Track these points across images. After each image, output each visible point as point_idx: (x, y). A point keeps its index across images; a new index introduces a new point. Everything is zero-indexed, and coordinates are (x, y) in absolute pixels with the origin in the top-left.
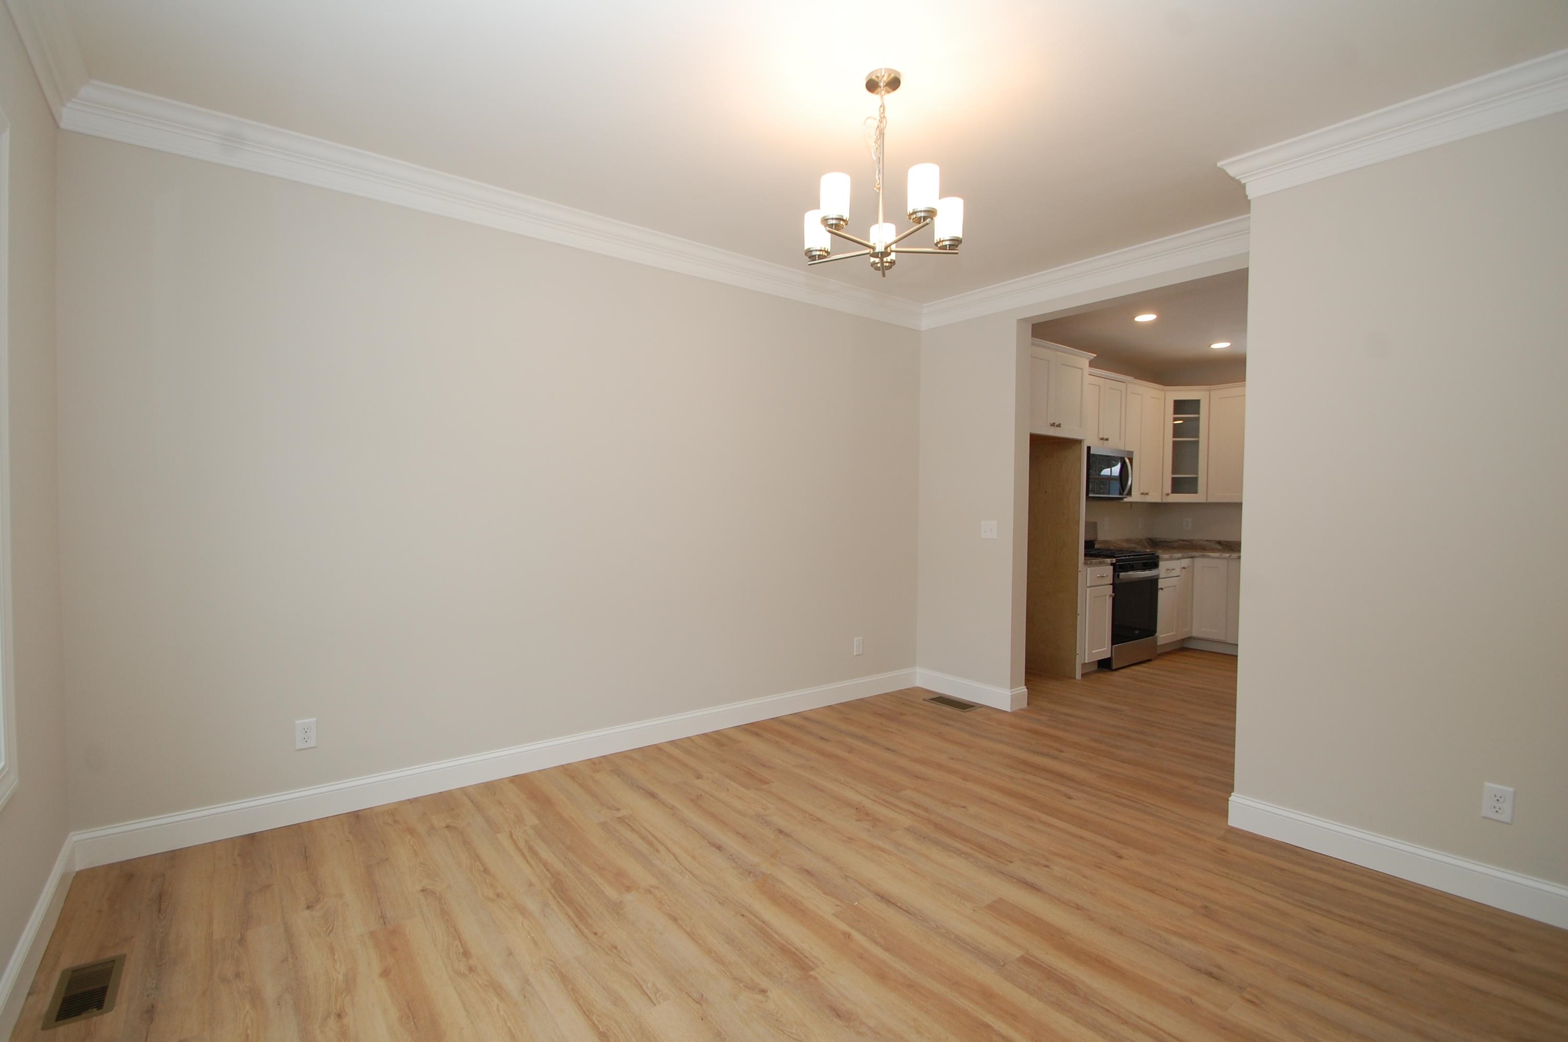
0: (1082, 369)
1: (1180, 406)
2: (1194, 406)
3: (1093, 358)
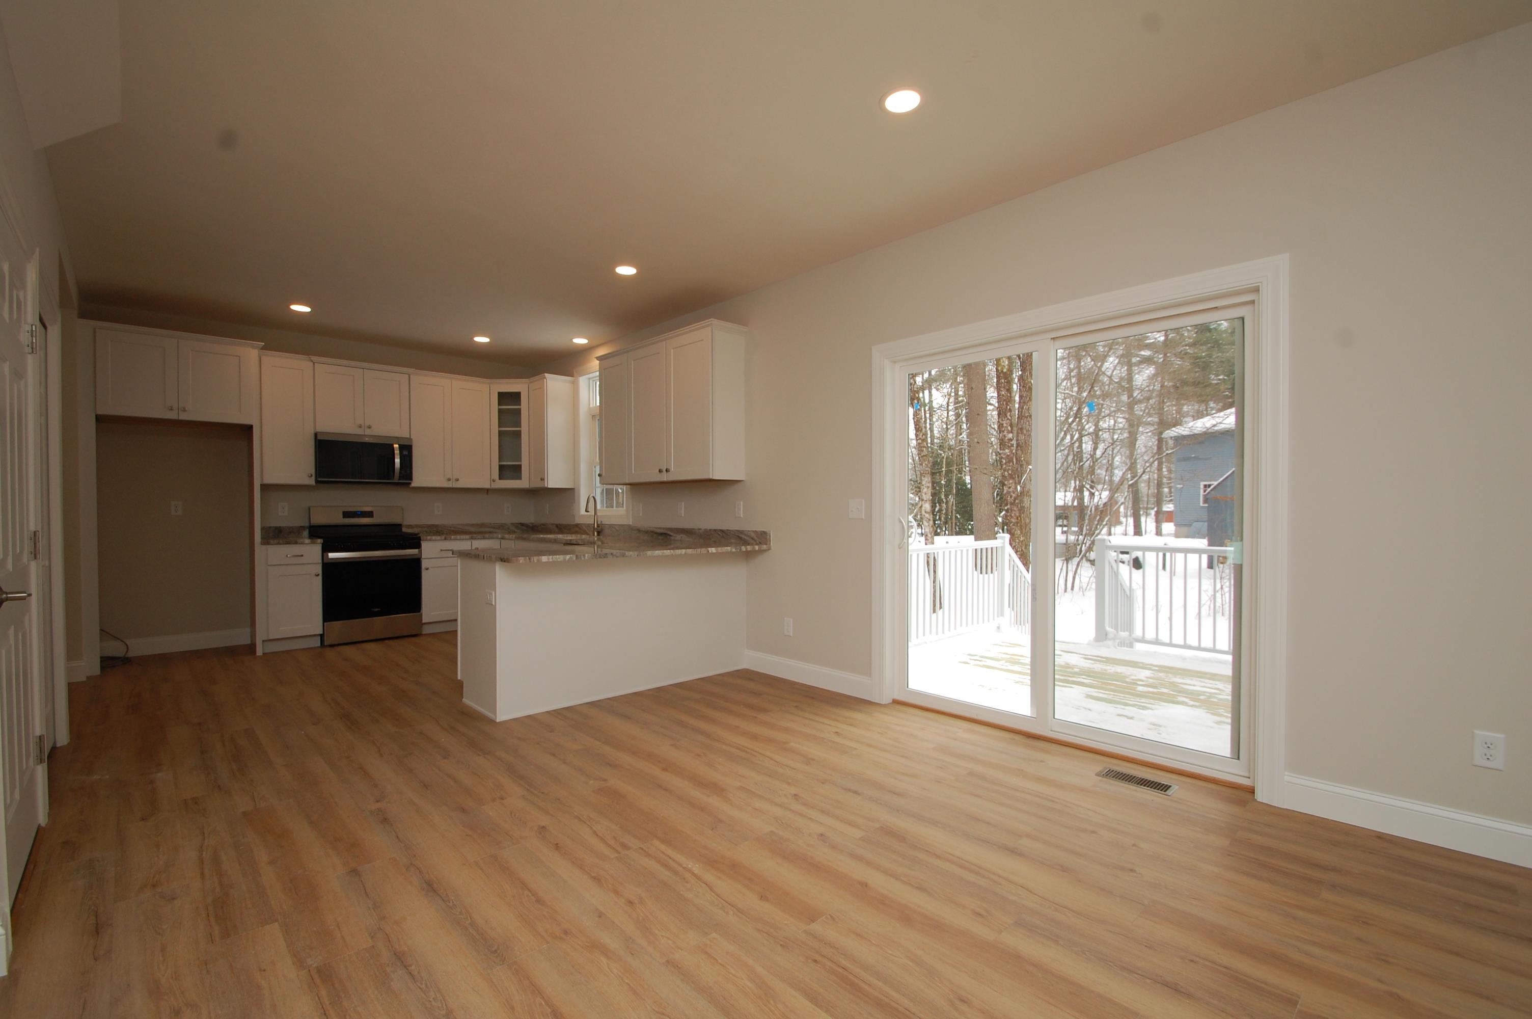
0: (239, 356)
1: (504, 397)
2: (515, 397)
3: (262, 346)
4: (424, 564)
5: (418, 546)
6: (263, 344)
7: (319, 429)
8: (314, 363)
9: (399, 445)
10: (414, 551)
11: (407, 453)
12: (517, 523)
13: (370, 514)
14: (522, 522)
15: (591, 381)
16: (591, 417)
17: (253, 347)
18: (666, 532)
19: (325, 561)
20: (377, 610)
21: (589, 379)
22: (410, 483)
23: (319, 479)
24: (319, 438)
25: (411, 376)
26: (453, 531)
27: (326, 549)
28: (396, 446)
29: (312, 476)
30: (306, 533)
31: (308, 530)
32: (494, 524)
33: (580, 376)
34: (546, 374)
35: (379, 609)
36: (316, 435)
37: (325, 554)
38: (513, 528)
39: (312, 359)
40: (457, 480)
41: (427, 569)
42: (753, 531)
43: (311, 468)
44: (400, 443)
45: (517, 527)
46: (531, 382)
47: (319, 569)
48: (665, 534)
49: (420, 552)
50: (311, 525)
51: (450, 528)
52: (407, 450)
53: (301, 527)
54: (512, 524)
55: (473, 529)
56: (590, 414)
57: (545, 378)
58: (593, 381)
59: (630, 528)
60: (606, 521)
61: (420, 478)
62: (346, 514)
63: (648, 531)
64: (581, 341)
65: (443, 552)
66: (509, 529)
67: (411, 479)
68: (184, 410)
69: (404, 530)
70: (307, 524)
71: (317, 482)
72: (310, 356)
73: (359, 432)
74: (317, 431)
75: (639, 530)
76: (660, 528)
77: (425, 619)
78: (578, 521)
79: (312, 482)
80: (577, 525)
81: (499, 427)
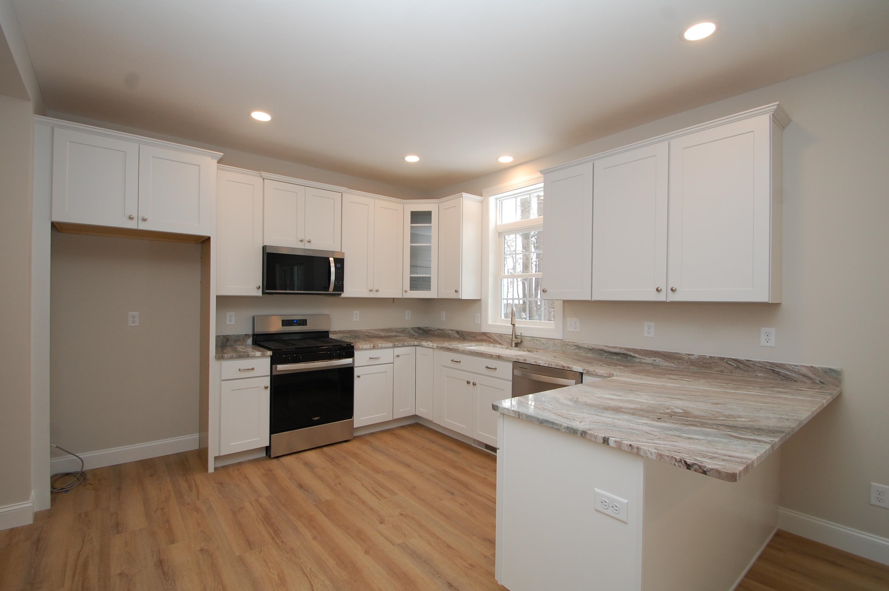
4: (357, 372)
5: (351, 355)
6: (223, 154)
7: (266, 244)
8: (264, 179)
9: (334, 258)
10: (348, 361)
11: (340, 266)
12: (415, 328)
13: (303, 322)
14: (419, 326)
15: (498, 201)
16: (498, 234)
17: (213, 157)
18: (625, 352)
19: (274, 374)
20: (317, 418)
21: (496, 199)
22: (340, 294)
23: (267, 291)
24: (268, 251)
25: (343, 194)
26: (367, 336)
27: (274, 361)
28: (331, 259)
29: (260, 287)
30: (250, 341)
31: (251, 338)
32: (398, 328)
33: (490, 197)
34: (463, 193)
35: (319, 418)
36: (264, 248)
37: (274, 366)
38: (412, 332)
39: (262, 174)
40: (377, 291)
41: (359, 377)
42: (806, 367)
43: (259, 281)
44: (334, 257)
45: (415, 331)
46: (440, 203)
47: (267, 382)
48: (624, 354)
49: (353, 361)
50: (255, 333)
51: (365, 334)
52: (340, 262)
53: (246, 335)
54: (411, 328)
55: (383, 334)
56: (497, 231)
57: (462, 197)
58: (500, 200)
59: (564, 344)
60: (525, 333)
61: (349, 291)
62: (286, 323)
63: (593, 349)
64: (506, 159)
65: (371, 359)
66: (409, 332)
67: (343, 291)
68: (144, 220)
69: (331, 336)
70: (250, 332)
71: (263, 293)
72: (261, 172)
73: (301, 246)
74: (265, 244)
75: (579, 347)
76: (615, 347)
77: (356, 425)
78: (484, 330)
79: (259, 293)
80: (484, 334)
81: (411, 243)
